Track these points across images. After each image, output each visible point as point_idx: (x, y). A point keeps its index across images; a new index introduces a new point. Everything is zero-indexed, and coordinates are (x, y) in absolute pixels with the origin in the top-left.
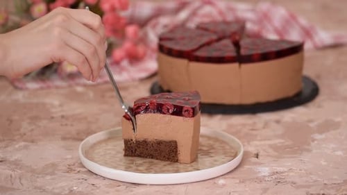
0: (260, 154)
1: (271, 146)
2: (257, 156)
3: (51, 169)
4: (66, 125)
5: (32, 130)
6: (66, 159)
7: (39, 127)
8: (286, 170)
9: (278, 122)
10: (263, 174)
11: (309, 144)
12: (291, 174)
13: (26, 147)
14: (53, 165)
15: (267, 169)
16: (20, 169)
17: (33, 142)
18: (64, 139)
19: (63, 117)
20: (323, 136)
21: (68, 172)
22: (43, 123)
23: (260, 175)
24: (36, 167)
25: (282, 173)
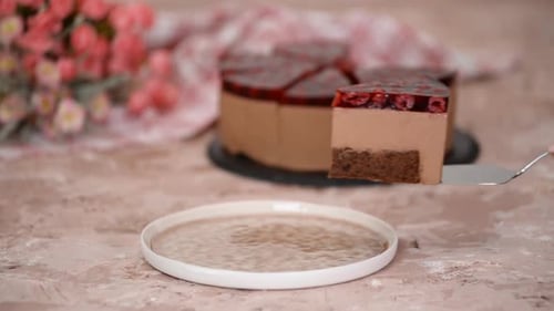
0: (420, 243)
1: (432, 231)
2: (416, 245)
3: (102, 274)
4: (94, 210)
5: (41, 220)
6: (118, 259)
7: (51, 215)
8: (469, 264)
9: (430, 195)
10: (436, 271)
11: (492, 227)
12: (480, 269)
13: (43, 245)
14: (102, 269)
15: (439, 263)
16: (50, 276)
17: (50, 237)
18: (100, 230)
19: (82, 199)
20: (511, 214)
21: (130, 278)
22: (55, 209)
23: (431, 272)
24: (75, 274)
25: (465, 268)
